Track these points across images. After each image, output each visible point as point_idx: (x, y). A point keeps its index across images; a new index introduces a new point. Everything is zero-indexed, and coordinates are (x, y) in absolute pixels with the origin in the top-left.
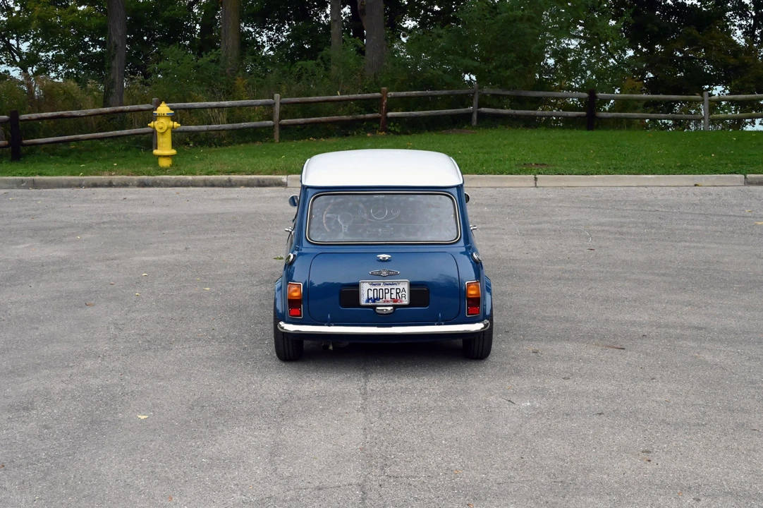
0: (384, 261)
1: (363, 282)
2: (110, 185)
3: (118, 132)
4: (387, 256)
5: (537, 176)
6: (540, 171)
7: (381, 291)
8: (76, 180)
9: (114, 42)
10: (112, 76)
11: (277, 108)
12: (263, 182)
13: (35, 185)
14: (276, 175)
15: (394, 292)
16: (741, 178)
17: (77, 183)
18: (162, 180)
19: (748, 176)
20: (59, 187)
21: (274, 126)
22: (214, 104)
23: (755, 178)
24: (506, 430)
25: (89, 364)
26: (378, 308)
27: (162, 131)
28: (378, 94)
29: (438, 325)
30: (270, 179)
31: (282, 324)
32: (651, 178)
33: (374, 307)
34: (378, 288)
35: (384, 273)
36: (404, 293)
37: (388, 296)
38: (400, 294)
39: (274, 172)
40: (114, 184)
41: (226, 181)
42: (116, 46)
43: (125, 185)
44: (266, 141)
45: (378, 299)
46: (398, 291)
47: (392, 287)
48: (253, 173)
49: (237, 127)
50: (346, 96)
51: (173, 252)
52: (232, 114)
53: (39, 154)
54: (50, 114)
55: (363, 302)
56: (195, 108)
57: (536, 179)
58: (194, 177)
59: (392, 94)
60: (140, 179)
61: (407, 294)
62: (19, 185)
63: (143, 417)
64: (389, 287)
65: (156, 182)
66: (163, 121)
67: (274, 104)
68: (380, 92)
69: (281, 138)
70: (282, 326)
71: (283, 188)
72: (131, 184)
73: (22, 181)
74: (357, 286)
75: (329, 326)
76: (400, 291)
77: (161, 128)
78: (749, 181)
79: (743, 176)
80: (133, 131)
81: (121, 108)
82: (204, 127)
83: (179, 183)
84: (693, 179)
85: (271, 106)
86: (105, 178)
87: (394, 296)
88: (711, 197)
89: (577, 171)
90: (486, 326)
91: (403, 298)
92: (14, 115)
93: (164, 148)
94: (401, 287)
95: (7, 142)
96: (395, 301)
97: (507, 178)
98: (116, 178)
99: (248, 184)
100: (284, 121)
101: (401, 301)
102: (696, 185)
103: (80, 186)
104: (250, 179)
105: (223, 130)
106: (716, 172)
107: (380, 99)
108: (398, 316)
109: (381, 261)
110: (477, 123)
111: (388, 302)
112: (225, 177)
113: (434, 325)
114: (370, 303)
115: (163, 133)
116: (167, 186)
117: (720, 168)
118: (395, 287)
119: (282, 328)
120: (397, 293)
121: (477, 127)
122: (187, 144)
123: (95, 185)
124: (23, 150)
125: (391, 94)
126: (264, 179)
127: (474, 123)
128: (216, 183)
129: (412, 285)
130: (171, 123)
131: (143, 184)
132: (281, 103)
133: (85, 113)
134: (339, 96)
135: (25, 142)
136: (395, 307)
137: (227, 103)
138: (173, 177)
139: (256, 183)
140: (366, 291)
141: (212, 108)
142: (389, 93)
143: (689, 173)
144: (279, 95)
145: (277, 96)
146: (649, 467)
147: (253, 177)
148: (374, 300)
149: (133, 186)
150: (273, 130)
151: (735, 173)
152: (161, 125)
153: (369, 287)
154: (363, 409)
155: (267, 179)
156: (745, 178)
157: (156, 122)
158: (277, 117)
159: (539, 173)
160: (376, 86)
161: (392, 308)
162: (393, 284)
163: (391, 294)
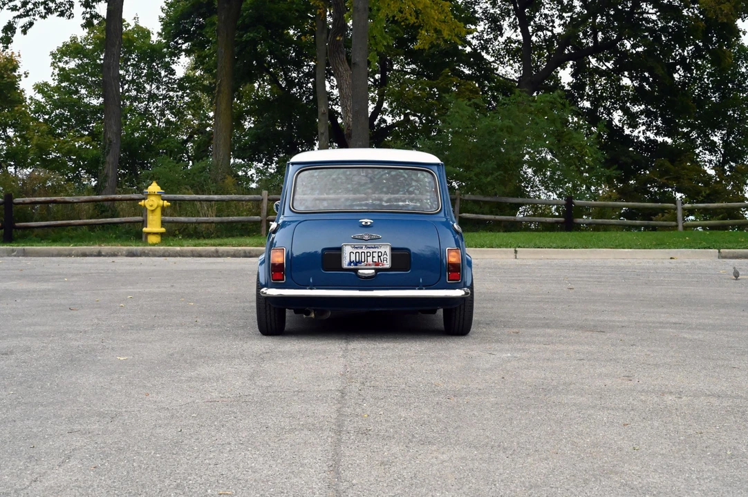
0: (366, 226)
1: (346, 245)
2: (99, 255)
4: (369, 222)
7: (363, 254)
9: (109, 138)
11: (264, 205)
15: (376, 255)
18: (151, 250)
22: (204, 197)
26: (359, 271)
27: (152, 209)
29: (419, 289)
31: (264, 289)
33: (356, 270)
34: (360, 251)
35: (366, 237)
36: (385, 256)
37: (370, 259)
38: (382, 258)
40: (103, 253)
41: (213, 252)
42: (111, 141)
43: (114, 255)
44: (254, 236)
45: (360, 262)
46: (380, 254)
47: (374, 250)
49: (226, 221)
55: (345, 264)
58: (182, 248)
60: (128, 250)
61: (389, 257)
64: (371, 250)
66: (154, 199)
67: (262, 200)
70: (265, 291)
72: (120, 254)
74: (340, 249)
75: (311, 289)
76: (382, 255)
77: (151, 206)
87: (376, 260)
90: (466, 293)
91: (385, 262)
93: (153, 225)
94: (382, 250)
96: (377, 264)
101: (383, 265)
104: (237, 250)
105: (213, 222)
108: (380, 279)
109: (363, 226)
111: (370, 265)
112: (213, 248)
113: (415, 289)
114: (352, 267)
115: (153, 211)
116: (155, 256)
118: (377, 250)
119: (265, 293)
120: (379, 256)
123: (84, 255)
129: (393, 249)
130: (161, 202)
132: (269, 200)
133: (77, 199)
135: (18, 224)
136: (377, 270)
137: (216, 197)
139: (242, 254)
140: (349, 255)
147: (240, 248)
148: (356, 263)
152: (151, 203)
153: (351, 250)
157: (147, 200)
158: (264, 211)
161: (374, 271)
162: (375, 248)
163: (373, 257)
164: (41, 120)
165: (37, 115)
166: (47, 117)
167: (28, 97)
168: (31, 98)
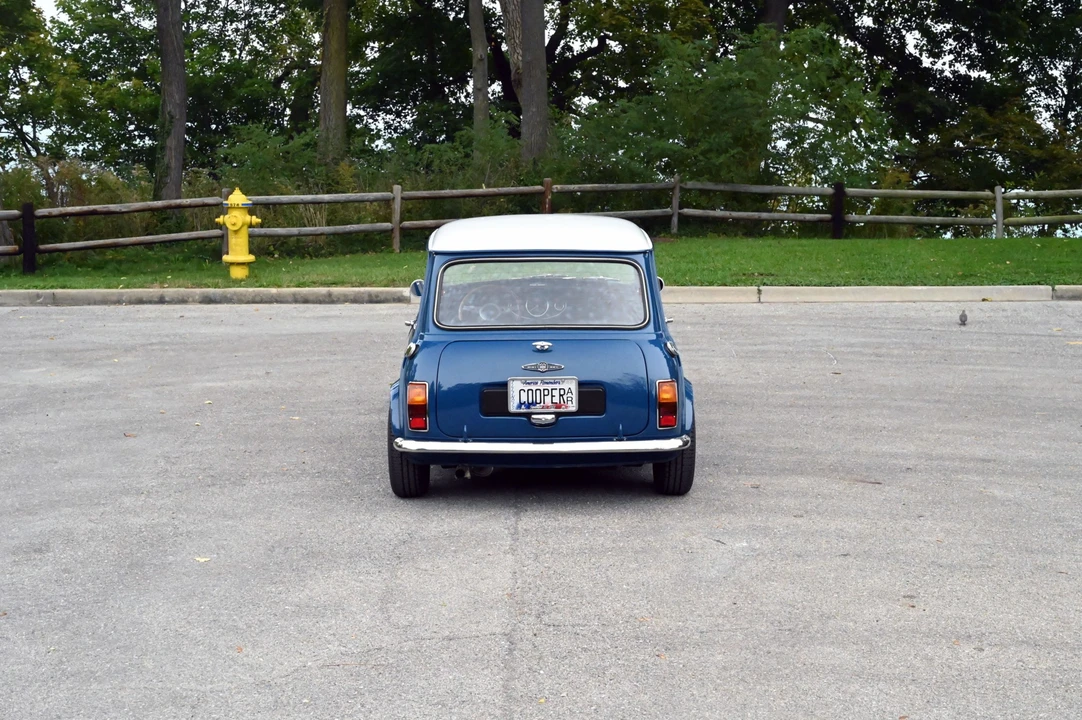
0: (542, 351)
1: (513, 381)
2: (162, 301)
3: (174, 236)
4: (546, 345)
5: (762, 288)
6: (765, 281)
7: (538, 392)
8: (113, 294)
9: (169, 113)
10: (166, 160)
11: (397, 206)
12: (377, 296)
13: (55, 301)
14: (394, 287)
15: (556, 393)
16: (1047, 290)
17: (115, 298)
18: (235, 293)
19: (1057, 287)
20: (89, 304)
21: (392, 230)
22: (309, 197)
23: (1066, 291)
24: (713, 573)
25: (127, 501)
26: (533, 416)
27: (235, 228)
28: (539, 188)
29: (617, 440)
30: (387, 292)
31: (399, 440)
32: (922, 290)
33: (528, 415)
34: (534, 388)
35: (543, 368)
36: (570, 395)
37: (548, 399)
38: (565, 397)
39: (392, 283)
40: (167, 299)
41: (324, 295)
42: (172, 117)
43: (183, 301)
44: (382, 251)
45: (534, 403)
46: (562, 392)
47: (554, 386)
48: (362, 285)
49: (341, 231)
50: (495, 190)
51: (248, 377)
52: (334, 213)
53: (60, 266)
54: (77, 209)
55: (513, 407)
56: (281, 204)
57: (759, 291)
58: (279, 289)
59: (559, 187)
60: (203, 293)
61: (575, 396)
62: (33, 300)
63: (203, 560)
64: (550, 387)
65: (226, 297)
66: (237, 213)
67: (394, 198)
68: (541, 184)
69: (403, 247)
70: (400, 443)
71: (405, 305)
72: (191, 299)
73: (38, 296)
74: (505, 385)
75: (466, 441)
76: (565, 393)
77: (234, 225)
78: (1059, 294)
79: (1050, 288)
80: (194, 234)
81: (178, 201)
82: (295, 230)
83: (258, 299)
84: (980, 291)
85: (388, 202)
86: (155, 291)
87: (556, 400)
88: (1005, 314)
89: (817, 281)
90: (685, 443)
91: (570, 403)
92: (28, 210)
93: (238, 252)
94: (565, 386)
95: (16, 247)
96: (558, 406)
97: (719, 290)
98: (170, 291)
99: (356, 300)
100: (407, 224)
101: (566, 407)
102: (984, 300)
103: (119, 302)
104: (359, 292)
105: (322, 234)
106: (1012, 282)
107: (542, 194)
108: (562, 427)
109: (538, 351)
110: (678, 230)
111: (548, 407)
112: (324, 290)
113: (612, 440)
114: (523, 410)
115: (236, 232)
116: (241, 301)
117: (1017, 277)
118: (557, 386)
119: (400, 447)
120: (561, 395)
121: (679, 235)
122: (271, 254)
123: (140, 301)
124: (40, 259)
125: (557, 187)
126: (377, 292)
127: (675, 230)
128: (311, 298)
129: (581, 384)
130: (248, 218)
131: (208, 300)
132: (402, 198)
133: (128, 207)
134: (484, 190)
135: (42, 247)
136: (558, 415)
137: (327, 197)
138: (251, 290)
139: (366, 298)
140: (518, 393)
141: (306, 203)
142: (555, 186)
143: (974, 284)
144: (400, 187)
145: (397, 188)
146: (912, 613)
147: (362, 289)
148: (529, 405)
149: (194, 301)
150: (390, 236)
151: (1039, 283)
152: (234, 220)
153: (522, 387)
154: (513, 550)
155: (381, 292)
156: (1053, 289)
157: (227, 216)
158: (397, 216)
159: (764, 284)
160: (536, 176)
161: (553, 416)
162: (555, 383)
163: (552, 396)
164: (68, 51)
165: (62, 44)
166: (76, 46)
167: (48, 19)
168: (53, 21)
